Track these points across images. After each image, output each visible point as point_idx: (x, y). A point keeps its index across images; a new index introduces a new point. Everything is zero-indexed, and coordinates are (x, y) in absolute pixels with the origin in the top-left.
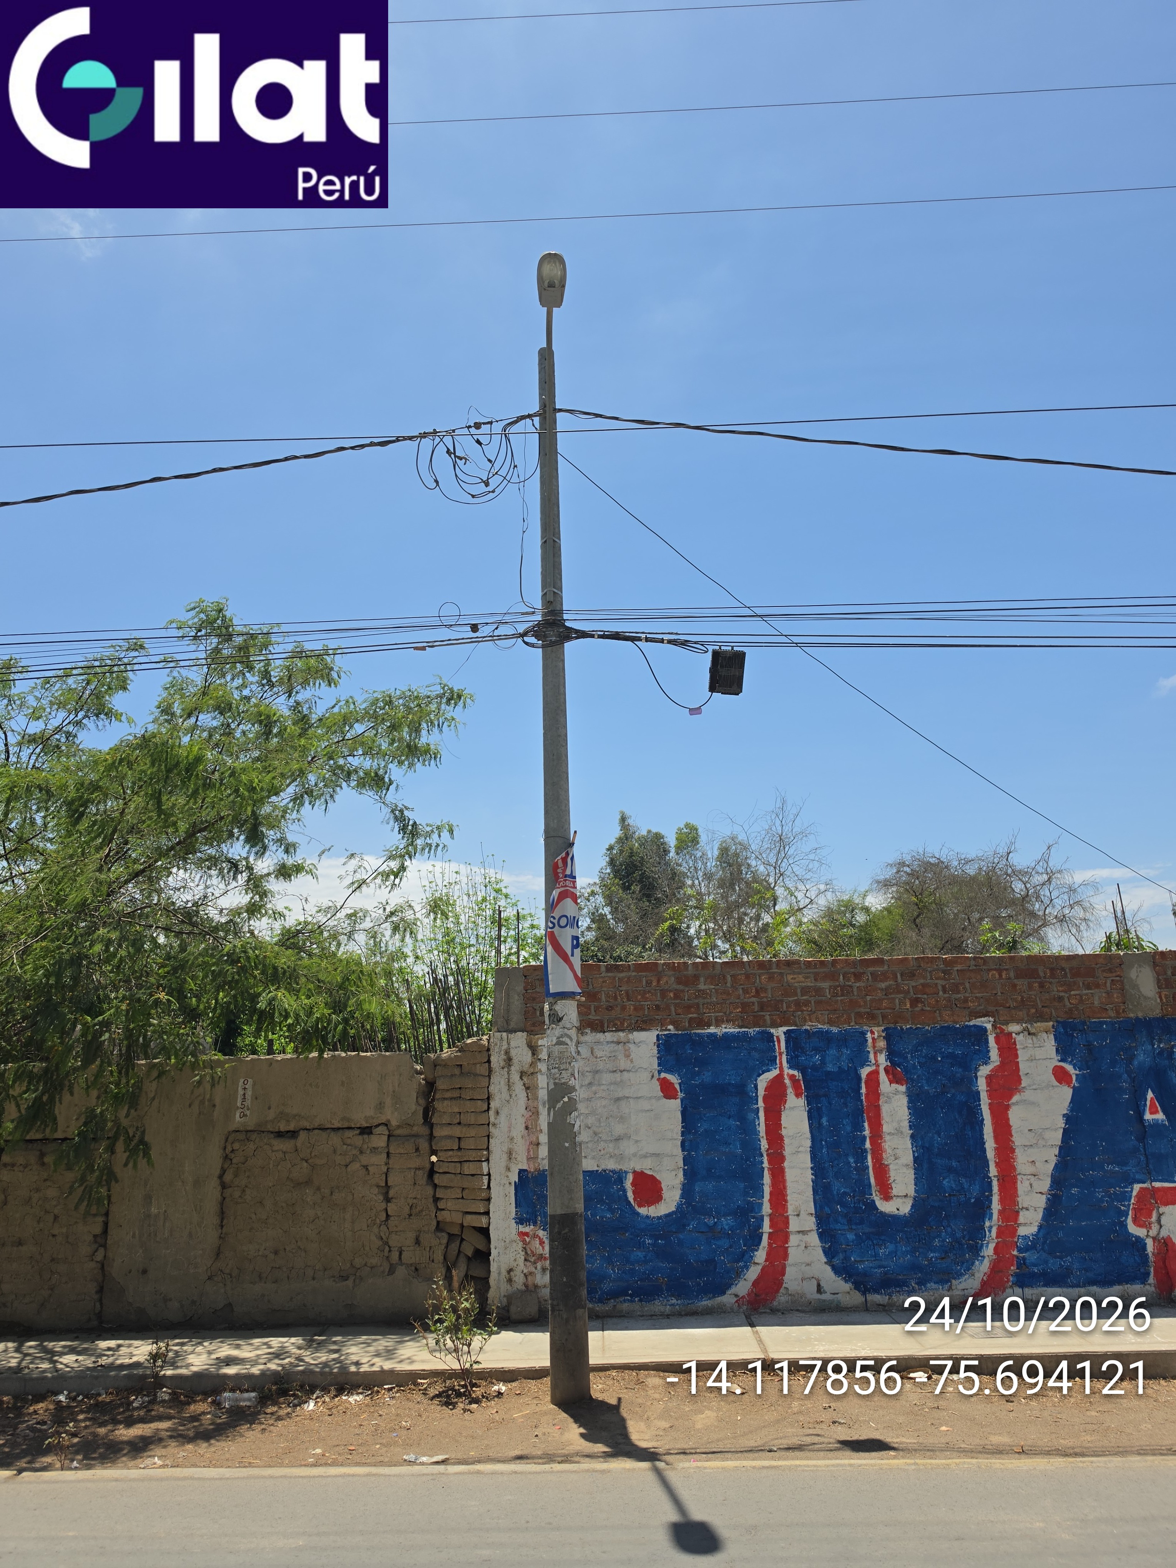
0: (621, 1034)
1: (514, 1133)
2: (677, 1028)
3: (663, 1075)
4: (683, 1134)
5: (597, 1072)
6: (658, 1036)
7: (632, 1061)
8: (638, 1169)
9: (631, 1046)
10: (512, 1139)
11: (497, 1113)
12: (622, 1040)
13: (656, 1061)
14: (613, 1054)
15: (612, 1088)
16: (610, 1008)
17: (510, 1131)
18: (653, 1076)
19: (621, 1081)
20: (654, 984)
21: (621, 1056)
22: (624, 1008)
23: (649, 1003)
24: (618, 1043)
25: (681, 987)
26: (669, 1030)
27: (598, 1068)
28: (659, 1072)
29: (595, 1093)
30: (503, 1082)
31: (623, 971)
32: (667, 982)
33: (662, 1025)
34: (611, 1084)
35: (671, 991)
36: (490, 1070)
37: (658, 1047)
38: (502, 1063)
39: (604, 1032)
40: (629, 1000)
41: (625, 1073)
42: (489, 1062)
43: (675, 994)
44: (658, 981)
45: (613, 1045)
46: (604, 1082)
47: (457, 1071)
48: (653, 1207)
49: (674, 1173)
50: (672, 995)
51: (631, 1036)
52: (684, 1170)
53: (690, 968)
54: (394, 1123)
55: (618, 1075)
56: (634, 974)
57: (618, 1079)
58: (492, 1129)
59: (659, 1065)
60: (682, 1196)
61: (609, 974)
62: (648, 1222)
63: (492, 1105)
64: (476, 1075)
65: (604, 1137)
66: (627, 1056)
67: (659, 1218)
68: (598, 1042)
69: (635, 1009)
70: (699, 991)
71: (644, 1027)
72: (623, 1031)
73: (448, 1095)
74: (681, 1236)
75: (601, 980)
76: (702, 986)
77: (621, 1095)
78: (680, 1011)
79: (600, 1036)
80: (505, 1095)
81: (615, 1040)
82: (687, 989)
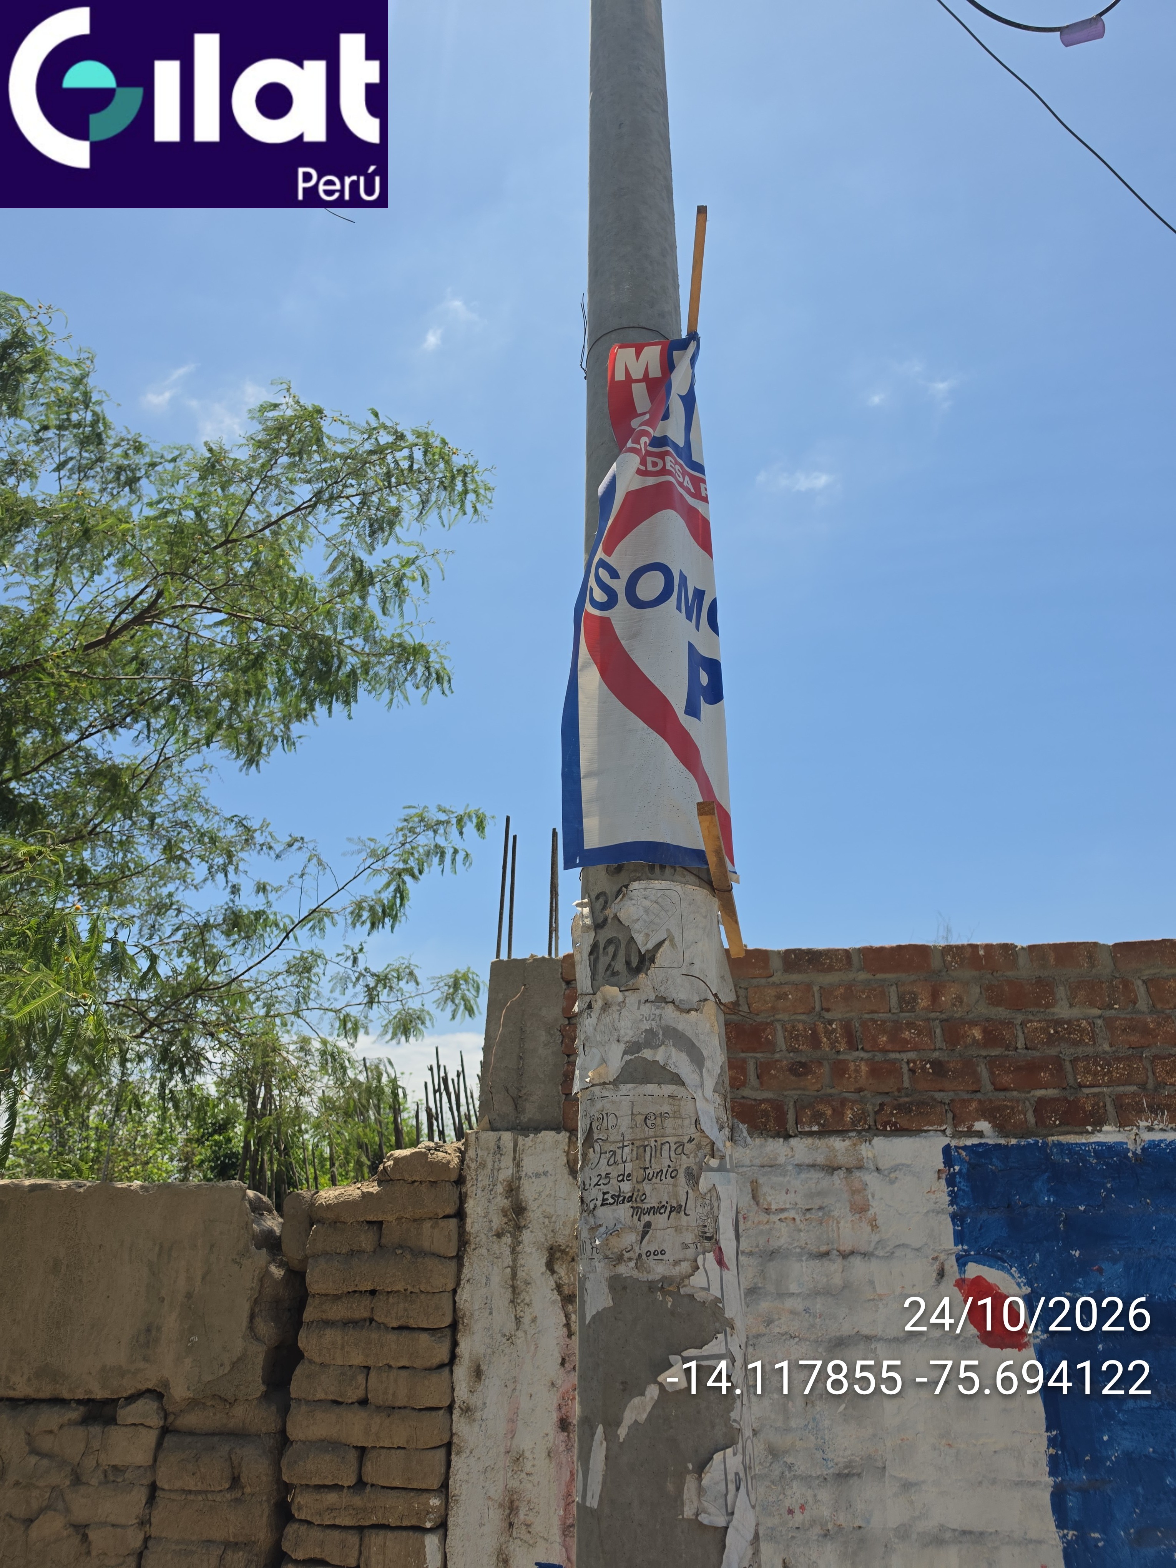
0: (838, 1144)
1: (526, 1442)
2: (1001, 1129)
3: (973, 1270)
4: (1055, 1466)
5: (772, 1254)
6: (947, 1150)
7: (874, 1226)
9: (870, 1178)
10: (519, 1459)
11: (478, 1373)
12: (842, 1160)
13: (947, 1229)
14: (817, 1202)
15: (819, 1305)
16: (800, 1069)
17: (512, 1434)
18: (941, 1274)
19: (846, 1286)
20: (923, 1002)
21: (841, 1209)
22: (839, 1069)
23: (912, 1055)
24: (831, 1169)
25: (1002, 1013)
26: (980, 1134)
27: (775, 1244)
28: (962, 1261)
29: (769, 1322)
30: (498, 1277)
31: (830, 969)
32: (959, 999)
33: (957, 1120)
34: (816, 1293)
35: (973, 1023)
36: (463, 1241)
37: (950, 1182)
38: (498, 1221)
39: (787, 1137)
40: (852, 1045)
41: (857, 1262)
42: (460, 1215)
43: (985, 1031)
44: (935, 996)
45: (815, 1175)
46: (793, 1288)
47: (366, 1241)
50: (977, 1033)
51: (866, 1150)
53: (1022, 961)
54: (179, 1391)
55: (835, 1266)
56: (863, 976)
57: (837, 1280)
58: (460, 1424)
59: (959, 1238)
61: (795, 977)
63: (465, 1347)
64: (419, 1253)
65: (802, 1466)
66: (861, 1209)
68: (772, 1166)
69: (875, 1071)
70: (1058, 1023)
71: (903, 1122)
72: (841, 1133)
73: (337, 1311)
75: (772, 992)
76: (1062, 1011)
77: (846, 1329)
78: (1006, 1079)
79: (776, 1148)
80: (503, 1318)
81: (820, 1159)
82: (1019, 1018)
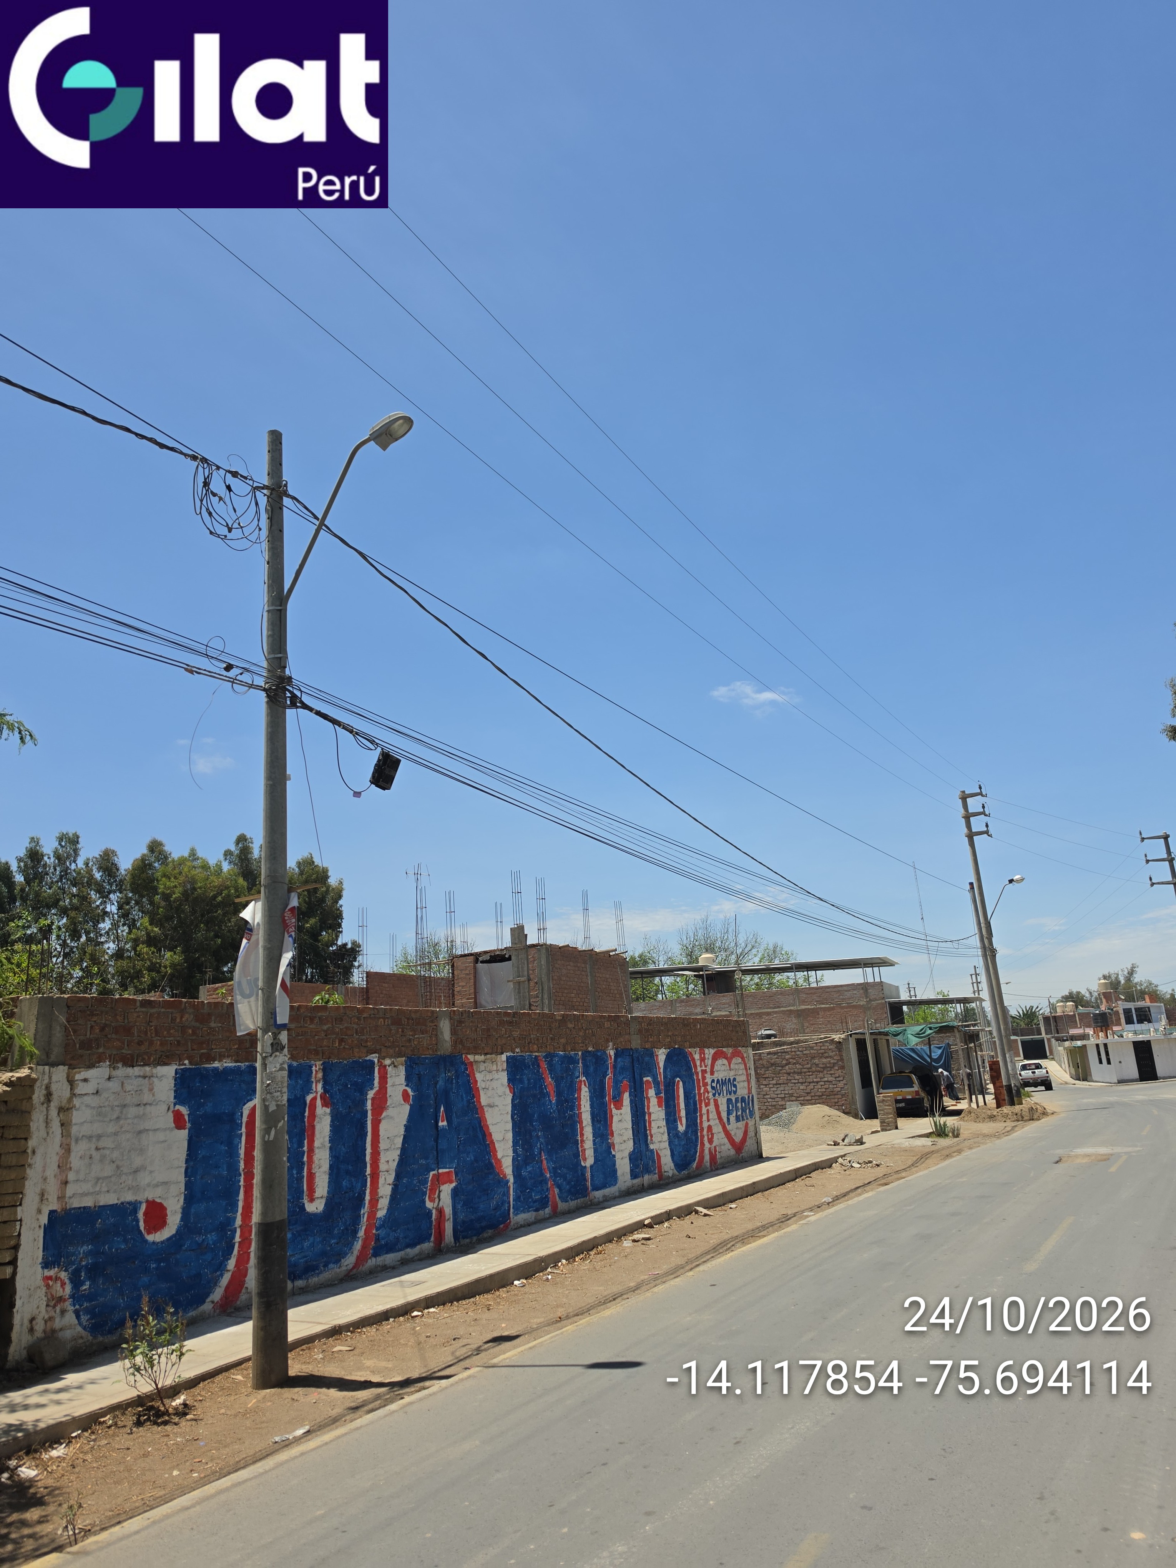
0: (147, 1069)
1: (48, 1173)
2: (190, 1063)
3: (178, 1107)
4: (187, 1161)
5: (125, 1106)
6: (176, 1070)
7: (153, 1095)
8: (150, 1199)
9: (155, 1080)
10: (45, 1179)
11: (34, 1152)
12: (148, 1074)
13: (172, 1094)
14: (140, 1088)
15: (136, 1121)
16: (140, 1043)
17: (44, 1171)
18: (169, 1109)
19: (144, 1114)
20: (178, 1020)
21: (146, 1090)
22: (151, 1043)
23: (172, 1038)
24: (145, 1077)
25: (198, 1024)
26: (185, 1065)
27: (125, 1102)
28: (175, 1104)
29: (122, 1127)
30: (42, 1119)
31: (154, 1007)
32: (187, 1019)
33: (180, 1060)
34: (135, 1117)
35: (190, 1028)
36: (32, 1106)
37: (175, 1080)
38: (42, 1100)
39: (133, 1066)
40: (156, 1035)
41: (148, 1106)
42: (31, 1097)
43: (193, 1031)
44: (181, 1018)
45: (141, 1079)
46: (129, 1116)
47: (3, 1108)
48: (159, 1233)
49: (177, 1199)
50: (190, 1031)
51: (154, 1071)
52: (185, 1194)
53: (206, 1007)
55: (141, 1109)
56: (163, 1010)
57: (141, 1113)
58: (28, 1170)
59: (175, 1097)
60: (182, 1219)
61: (144, 1010)
62: (154, 1247)
63: (30, 1143)
65: (125, 1170)
66: (151, 1090)
67: (162, 1242)
68: (128, 1077)
69: (161, 1044)
70: (211, 1028)
71: (166, 1061)
72: (148, 1065)
74: (178, 1256)
75: (135, 1015)
76: (213, 1025)
77: (142, 1128)
78: (195, 1047)
79: (130, 1071)
80: (42, 1132)
81: (142, 1074)
82: (201, 1026)
